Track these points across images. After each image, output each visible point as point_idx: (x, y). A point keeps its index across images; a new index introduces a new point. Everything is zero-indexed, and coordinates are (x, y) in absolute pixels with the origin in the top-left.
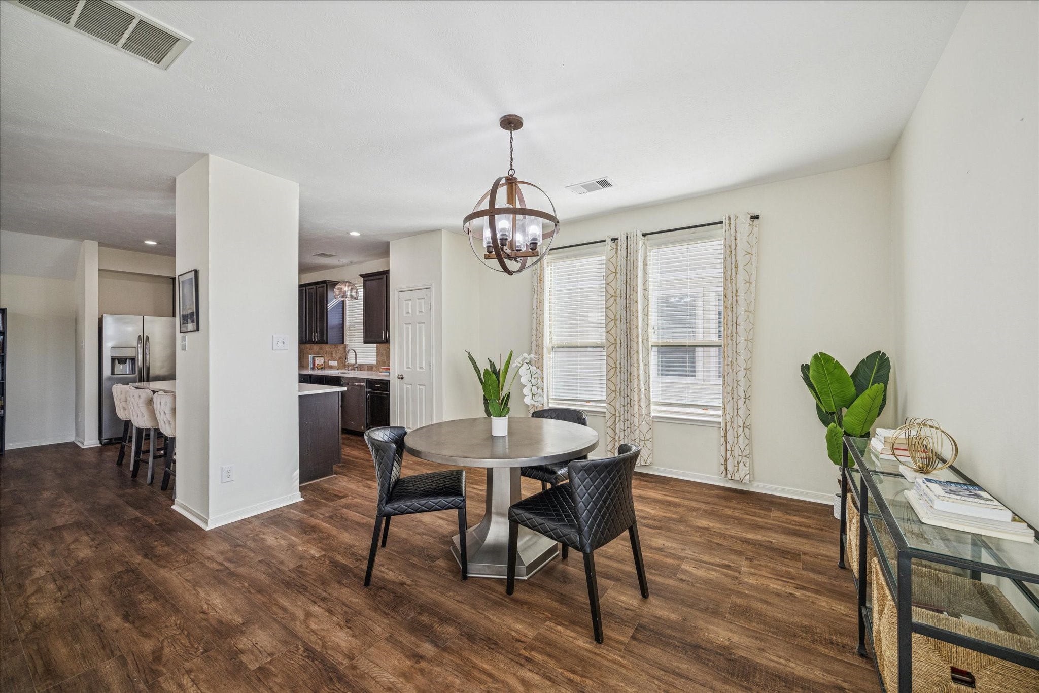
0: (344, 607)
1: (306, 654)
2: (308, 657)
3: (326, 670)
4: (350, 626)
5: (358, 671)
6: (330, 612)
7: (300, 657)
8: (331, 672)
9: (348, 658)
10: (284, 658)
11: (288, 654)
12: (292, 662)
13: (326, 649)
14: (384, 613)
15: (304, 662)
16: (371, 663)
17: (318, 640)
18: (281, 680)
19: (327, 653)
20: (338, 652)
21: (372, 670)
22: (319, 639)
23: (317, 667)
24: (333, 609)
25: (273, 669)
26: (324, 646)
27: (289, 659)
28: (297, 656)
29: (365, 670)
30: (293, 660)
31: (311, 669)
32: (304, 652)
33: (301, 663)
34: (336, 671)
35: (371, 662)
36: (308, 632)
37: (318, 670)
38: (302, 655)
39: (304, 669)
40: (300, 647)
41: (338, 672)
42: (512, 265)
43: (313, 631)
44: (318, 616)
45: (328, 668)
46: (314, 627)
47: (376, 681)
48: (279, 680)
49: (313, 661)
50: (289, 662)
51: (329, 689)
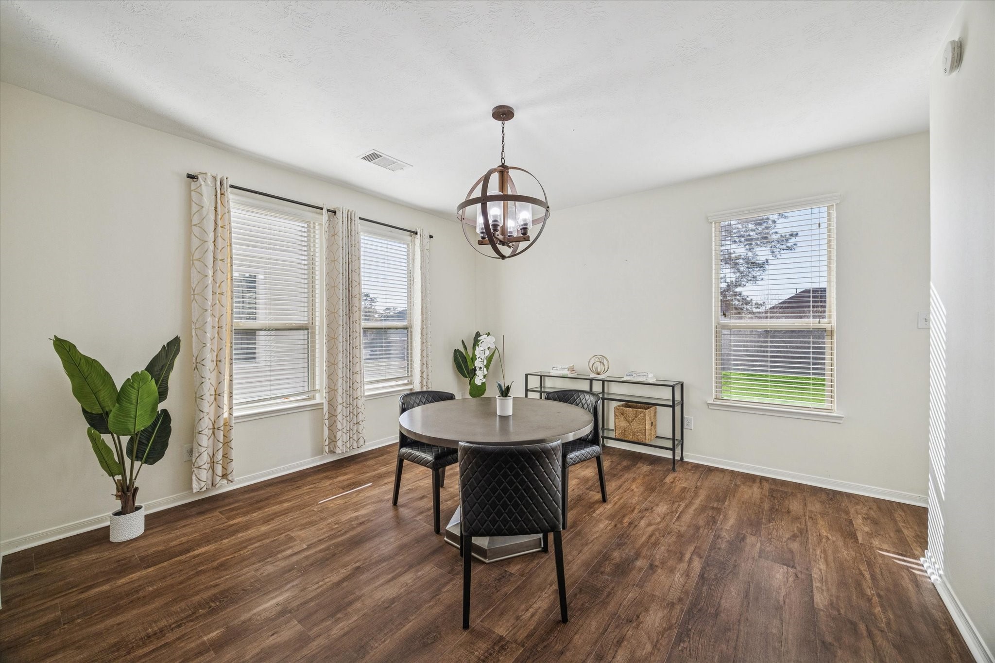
0: (609, 630)
1: (686, 639)
2: (688, 636)
3: (693, 617)
4: (635, 616)
5: (682, 596)
6: (619, 643)
7: (691, 642)
8: (693, 612)
9: (673, 607)
10: (700, 655)
11: (693, 655)
12: (700, 646)
13: (672, 625)
14: (608, 596)
15: (695, 637)
16: (671, 591)
17: (665, 636)
18: (722, 645)
19: (676, 623)
20: (670, 615)
21: (676, 588)
22: (662, 636)
23: (694, 624)
24: (615, 641)
25: (717, 658)
26: (670, 628)
27: (698, 650)
28: (692, 645)
29: (679, 592)
30: (698, 646)
31: (699, 627)
32: (684, 642)
33: (698, 639)
34: (690, 611)
35: (669, 590)
36: (659, 650)
37: (697, 622)
38: (689, 642)
39: (701, 633)
40: (680, 648)
41: (691, 608)
42: (505, 250)
43: (655, 646)
44: (631, 651)
45: (691, 616)
46: (649, 648)
47: (685, 583)
48: (724, 647)
49: (690, 630)
50: (702, 649)
51: (708, 608)
